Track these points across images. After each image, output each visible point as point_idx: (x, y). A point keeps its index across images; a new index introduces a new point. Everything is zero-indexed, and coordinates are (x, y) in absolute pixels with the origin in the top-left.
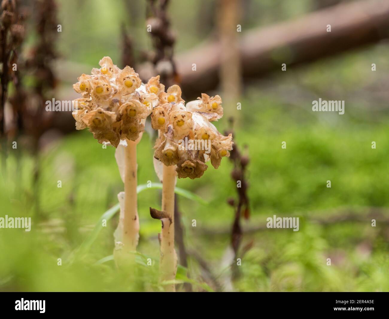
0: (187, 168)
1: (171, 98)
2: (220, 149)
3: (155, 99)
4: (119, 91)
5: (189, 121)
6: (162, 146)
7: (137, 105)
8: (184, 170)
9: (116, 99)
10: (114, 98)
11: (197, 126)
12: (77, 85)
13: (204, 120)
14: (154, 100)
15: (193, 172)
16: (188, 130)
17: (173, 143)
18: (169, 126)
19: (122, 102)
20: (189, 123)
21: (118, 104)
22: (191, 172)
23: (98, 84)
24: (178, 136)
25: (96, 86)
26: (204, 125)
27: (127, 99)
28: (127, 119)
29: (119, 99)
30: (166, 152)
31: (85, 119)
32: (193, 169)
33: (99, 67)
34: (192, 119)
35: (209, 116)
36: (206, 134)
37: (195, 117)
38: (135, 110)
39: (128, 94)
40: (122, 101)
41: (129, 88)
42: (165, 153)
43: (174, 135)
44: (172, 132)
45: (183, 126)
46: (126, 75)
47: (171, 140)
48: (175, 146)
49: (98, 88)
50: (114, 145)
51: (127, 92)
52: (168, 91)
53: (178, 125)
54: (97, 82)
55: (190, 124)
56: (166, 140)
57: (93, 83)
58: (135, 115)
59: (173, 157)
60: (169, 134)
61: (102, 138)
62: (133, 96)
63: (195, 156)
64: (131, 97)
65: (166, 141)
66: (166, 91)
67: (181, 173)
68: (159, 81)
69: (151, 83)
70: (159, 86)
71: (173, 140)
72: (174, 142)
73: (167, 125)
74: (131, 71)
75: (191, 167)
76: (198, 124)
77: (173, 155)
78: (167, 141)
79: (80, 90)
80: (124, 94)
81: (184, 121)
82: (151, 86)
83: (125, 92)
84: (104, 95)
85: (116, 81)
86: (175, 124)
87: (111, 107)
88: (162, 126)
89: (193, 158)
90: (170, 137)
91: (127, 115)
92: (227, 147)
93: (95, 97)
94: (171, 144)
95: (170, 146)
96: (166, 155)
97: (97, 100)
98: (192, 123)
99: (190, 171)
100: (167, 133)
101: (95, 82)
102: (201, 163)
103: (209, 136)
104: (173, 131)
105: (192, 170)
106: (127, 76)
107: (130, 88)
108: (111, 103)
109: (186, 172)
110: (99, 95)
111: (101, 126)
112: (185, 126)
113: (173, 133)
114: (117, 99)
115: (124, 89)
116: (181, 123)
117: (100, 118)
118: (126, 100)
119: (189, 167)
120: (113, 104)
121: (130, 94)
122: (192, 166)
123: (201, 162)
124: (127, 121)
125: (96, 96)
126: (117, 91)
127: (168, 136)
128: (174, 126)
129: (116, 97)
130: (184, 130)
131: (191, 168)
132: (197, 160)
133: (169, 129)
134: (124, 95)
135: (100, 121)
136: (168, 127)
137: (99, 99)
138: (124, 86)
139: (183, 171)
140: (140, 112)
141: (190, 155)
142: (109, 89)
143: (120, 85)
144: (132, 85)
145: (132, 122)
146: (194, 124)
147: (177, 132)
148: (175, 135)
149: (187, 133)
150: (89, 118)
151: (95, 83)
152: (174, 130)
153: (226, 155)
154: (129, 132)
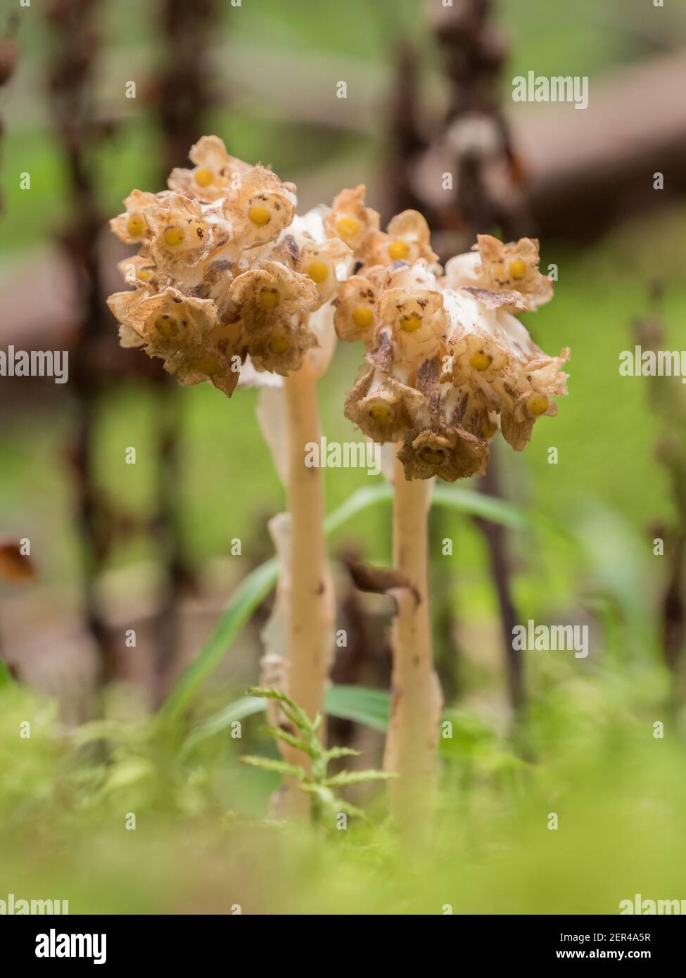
0: (427, 450)
1: (398, 249)
2: (525, 395)
3: (344, 255)
4: (234, 235)
5: (437, 316)
6: (361, 390)
7: (282, 276)
8: (421, 456)
9: (222, 259)
10: (218, 257)
11: (458, 329)
12: (122, 220)
13: (480, 314)
14: (341, 259)
15: (447, 462)
16: (434, 342)
17: (389, 379)
18: (383, 330)
19: (240, 267)
20: (437, 323)
21: (230, 274)
22: (441, 462)
23: (169, 218)
24: (404, 359)
25: (164, 224)
26: (478, 327)
27: (255, 260)
28: (256, 314)
29: (230, 259)
30: (370, 407)
31: (136, 319)
32: (448, 454)
33: (191, 166)
34: (444, 312)
35: (494, 302)
36: (482, 352)
37: (457, 304)
38: (274, 291)
39: (259, 243)
40: (241, 264)
41: (261, 228)
42: (369, 410)
43: (393, 357)
44: (388, 348)
45: (418, 330)
46: (253, 191)
47: (385, 372)
48: (393, 388)
49: (170, 230)
50: (222, 390)
51: (258, 238)
52: (391, 227)
53: (403, 328)
54: (168, 214)
55: (441, 325)
56: (374, 370)
57: (155, 216)
58: (277, 304)
59: (391, 421)
60: (381, 356)
61: (189, 369)
62: (274, 249)
63: (454, 417)
64: (267, 254)
65: (372, 375)
66: (384, 228)
67: (416, 466)
68: (364, 200)
69: (343, 207)
70: (362, 216)
71: (391, 372)
72: (393, 378)
73: (376, 328)
74: (266, 179)
75: (439, 448)
76: (460, 325)
77: (389, 414)
78: (377, 374)
79: (128, 235)
80: (247, 243)
81: (420, 318)
82: (341, 217)
83: (251, 240)
84: (187, 251)
85: (224, 208)
86: (398, 324)
87: (207, 283)
88: (366, 332)
89: (444, 423)
90: (382, 364)
91: (254, 304)
92: (549, 387)
93: (164, 256)
94: (384, 383)
95: (383, 387)
96: (371, 414)
97: (169, 264)
98: (445, 321)
99: (438, 458)
100: (376, 350)
101: (160, 215)
102: (465, 436)
103: (490, 359)
104: (392, 347)
105: (444, 456)
106: (258, 193)
107: (265, 226)
108: (207, 273)
109: (429, 462)
110: (174, 251)
111: (180, 337)
112: (425, 330)
113: (391, 352)
114: (225, 261)
115: (247, 231)
116: (412, 322)
117: (174, 315)
118: (251, 262)
119: (434, 448)
120: (212, 274)
121: (262, 244)
122: (443, 446)
123: (466, 433)
124: (255, 322)
125: (168, 252)
126: (228, 238)
127: (376, 360)
128: (393, 332)
129: (224, 255)
130: (424, 342)
131: (440, 452)
132: (458, 427)
133: (381, 338)
134: (247, 249)
135: (173, 324)
136: (381, 335)
137: (175, 262)
138: (247, 221)
139: (420, 459)
140: (291, 295)
141: (438, 415)
142: (203, 233)
143: (235, 219)
144: (269, 220)
145: (272, 322)
146: (449, 326)
147: (402, 346)
148: (397, 359)
149: (433, 350)
150: (145, 317)
151: (162, 218)
152: (394, 344)
153: (545, 411)
154: (268, 351)
